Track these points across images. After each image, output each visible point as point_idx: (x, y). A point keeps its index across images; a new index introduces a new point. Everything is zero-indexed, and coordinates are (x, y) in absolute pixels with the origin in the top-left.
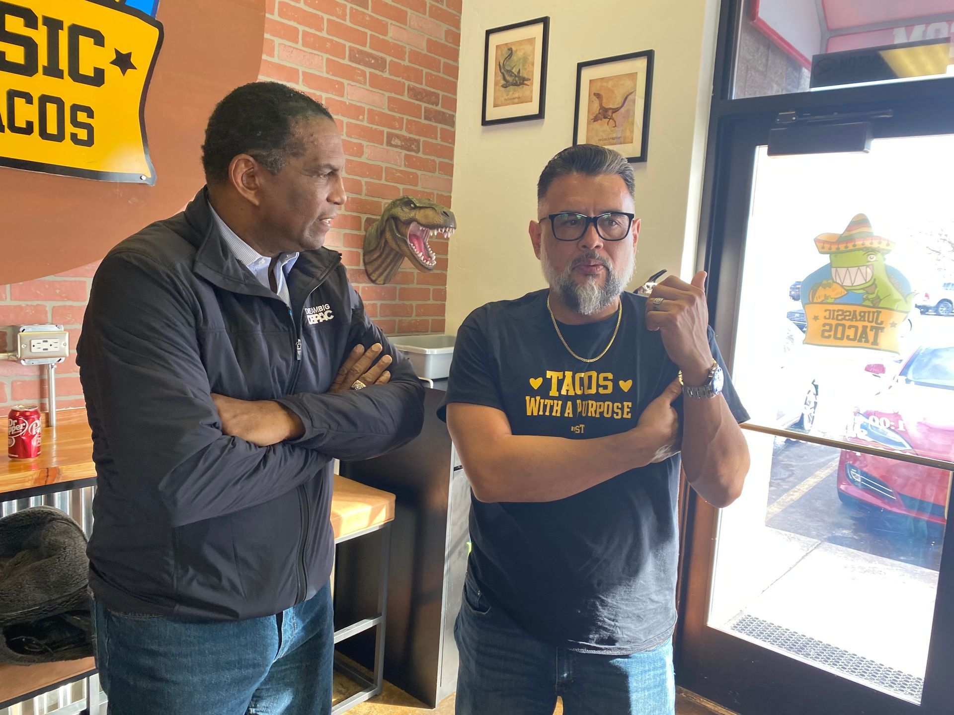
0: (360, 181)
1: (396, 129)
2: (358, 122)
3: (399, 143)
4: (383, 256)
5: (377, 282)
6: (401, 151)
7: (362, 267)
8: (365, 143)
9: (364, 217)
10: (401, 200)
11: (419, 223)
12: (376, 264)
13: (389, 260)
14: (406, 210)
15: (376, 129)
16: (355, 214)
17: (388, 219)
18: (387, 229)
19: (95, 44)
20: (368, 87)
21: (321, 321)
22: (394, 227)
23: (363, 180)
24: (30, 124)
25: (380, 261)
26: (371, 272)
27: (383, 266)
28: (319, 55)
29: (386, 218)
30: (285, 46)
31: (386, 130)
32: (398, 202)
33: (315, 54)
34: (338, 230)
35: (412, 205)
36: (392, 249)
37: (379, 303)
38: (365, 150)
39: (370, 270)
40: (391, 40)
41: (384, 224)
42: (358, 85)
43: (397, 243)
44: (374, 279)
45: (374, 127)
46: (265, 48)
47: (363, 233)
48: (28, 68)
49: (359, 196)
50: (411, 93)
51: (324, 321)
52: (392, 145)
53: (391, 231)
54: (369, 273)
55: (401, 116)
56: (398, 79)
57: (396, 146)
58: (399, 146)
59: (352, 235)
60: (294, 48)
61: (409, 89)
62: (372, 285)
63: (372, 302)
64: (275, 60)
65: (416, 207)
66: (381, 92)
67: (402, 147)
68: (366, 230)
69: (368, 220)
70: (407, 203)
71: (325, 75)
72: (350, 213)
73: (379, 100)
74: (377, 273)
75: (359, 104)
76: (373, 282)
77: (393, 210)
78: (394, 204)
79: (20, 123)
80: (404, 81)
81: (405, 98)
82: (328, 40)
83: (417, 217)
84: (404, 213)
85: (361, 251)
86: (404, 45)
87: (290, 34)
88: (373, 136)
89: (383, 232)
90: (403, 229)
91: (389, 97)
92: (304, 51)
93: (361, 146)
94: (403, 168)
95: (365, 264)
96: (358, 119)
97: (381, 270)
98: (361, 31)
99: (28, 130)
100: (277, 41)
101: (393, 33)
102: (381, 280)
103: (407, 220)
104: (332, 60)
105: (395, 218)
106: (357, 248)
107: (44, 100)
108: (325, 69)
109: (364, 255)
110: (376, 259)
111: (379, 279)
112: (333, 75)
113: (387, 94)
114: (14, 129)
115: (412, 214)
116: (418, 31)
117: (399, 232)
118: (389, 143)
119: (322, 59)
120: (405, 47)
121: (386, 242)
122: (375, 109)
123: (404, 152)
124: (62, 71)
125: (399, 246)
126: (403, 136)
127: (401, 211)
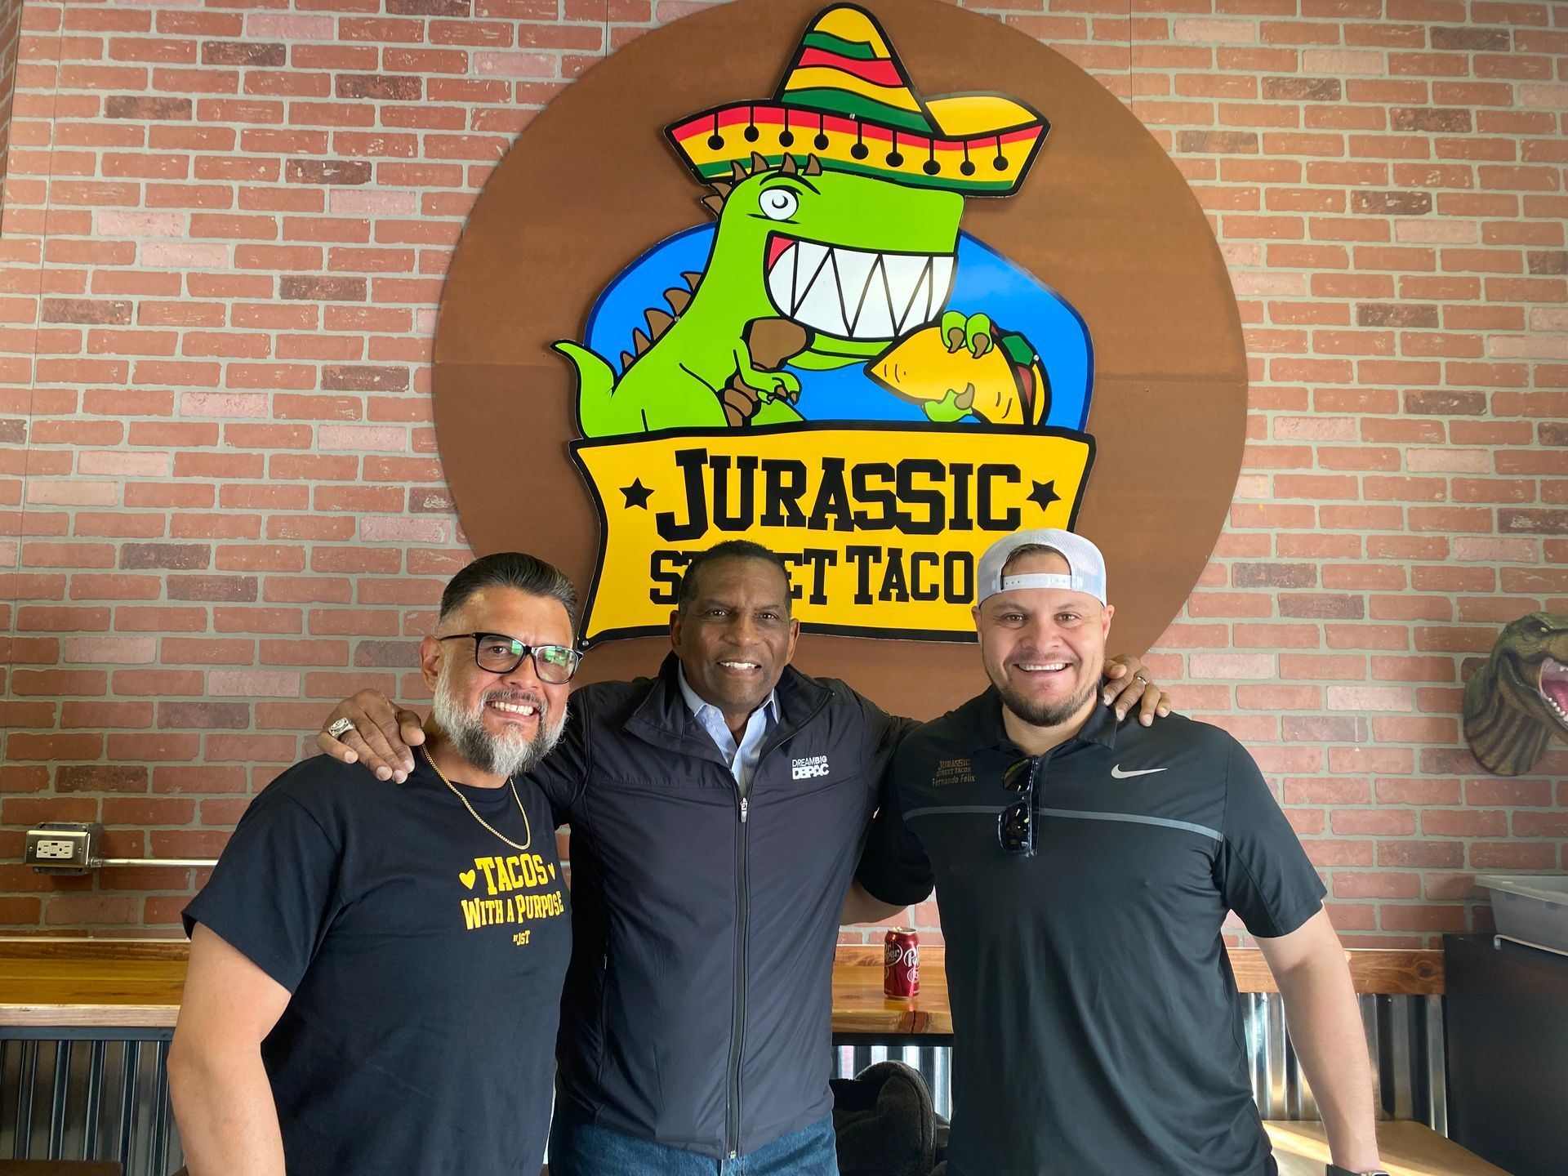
0: (1445, 598)
1: (1518, 501)
2: (1433, 505)
3: (1529, 523)
4: (1501, 724)
5: (1499, 770)
6: (1535, 536)
7: (1462, 744)
8: (1450, 535)
9: (1459, 659)
10: (1520, 621)
11: (1556, 660)
12: (1490, 738)
13: (1513, 730)
14: (1532, 639)
15: (1473, 509)
16: (1437, 654)
17: (1499, 660)
18: (1500, 676)
19: (1009, 481)
20: (1448, 444)
21: (815, 775)
22: (1511, 671)
23: (1453, 597)
24: (935, 588)
25: (1496, 731)
26: (1482, 752)
27: (1505, 741)
28: (1346, 418)
29: (1496, 656)
30: (1285, 418)
31: (1495, 507)
32: (1516, 626)
33: (1339, 418)
34: (1406, 684)
35: (1543, 629)
36: (1515, 712)
37: (1509, 811)
38: (1452, 546)
39: (1480, 751)
40: (1491, 362)
41: (1494, 666)
42: (1427, 446)
43: (1520, 700)
44: (1490, 765)
45: (1468, 506)
46: (1251, 427)
47: (1459, 684)
48: (934, 526)
49: (1444, 624)
50: (1547, 436)
51: (819, 776)
52: (1511, 530)
53: (1508, 678)
54: (1479, 755)
55: (1528, 478)
56: (1513, 419)
57: (1522, 530)
58: (1529, 529)
59: (1435, 690)
60: (1300, 418)
61: (1542, 430)
62: (1490, 776)
63: (1492, 809)
64: (1269, 442)
65: (1551, 632)
66: (1479, 447)
67: (1535, 530)
68: (1465, 679)
69: (1468, 663)
70: (1532, 625)
71: (1360, 444)
72: (1428, 654)
73: (1477, 462)
74: (1495, 754)
75: (1434, 475)
76: (1491, 771)
77: (1507, 641)
78: (1509, 631)
79: (924, 588)
80: (1528, 419)
81: (1535, 446)
82: (1362, 392)
83: (1552, 649)
84: (1525, 646)
85: (1458, 718)
86: (1522, 362)
87: (1296, 400)
88: (1470, 522)
89: (1493, 682)
90: (1528, 673)
91: (1496, 453)
92: (1318, 418)
93: (1443, 542)
94: (1543, 565)
95: (1469, 739)
96: (1432, 499)
97: (1500, 749)
98: (1426, 363)
99: (933, 595)
100: (1270, 414)
101: (1495, 348)
102: (1506, 766)
103: (1532, 657)
104: (1371, 419)
105: (1512, 656)
106: (1447, 712)
107: (951, 557)
108: (1359, 435)
109: (1466, 724)
110: (1487, 730)
111: (1502, 766)
112: (1376, 441)
113: (1492, 448)
114: (919, 596)
115: (1543, 645)
116: (1553, 331)
117: (1523, 680)
118: (1505, 527)
119: (1353, 423)
120: (1526, 365)
121: (1501, 699)
122: (1467, 477)
123: (1541, 538)
124: (971, 521)
125: (1524, 703)
126: (1537, 510)
127: (1522, 641)
